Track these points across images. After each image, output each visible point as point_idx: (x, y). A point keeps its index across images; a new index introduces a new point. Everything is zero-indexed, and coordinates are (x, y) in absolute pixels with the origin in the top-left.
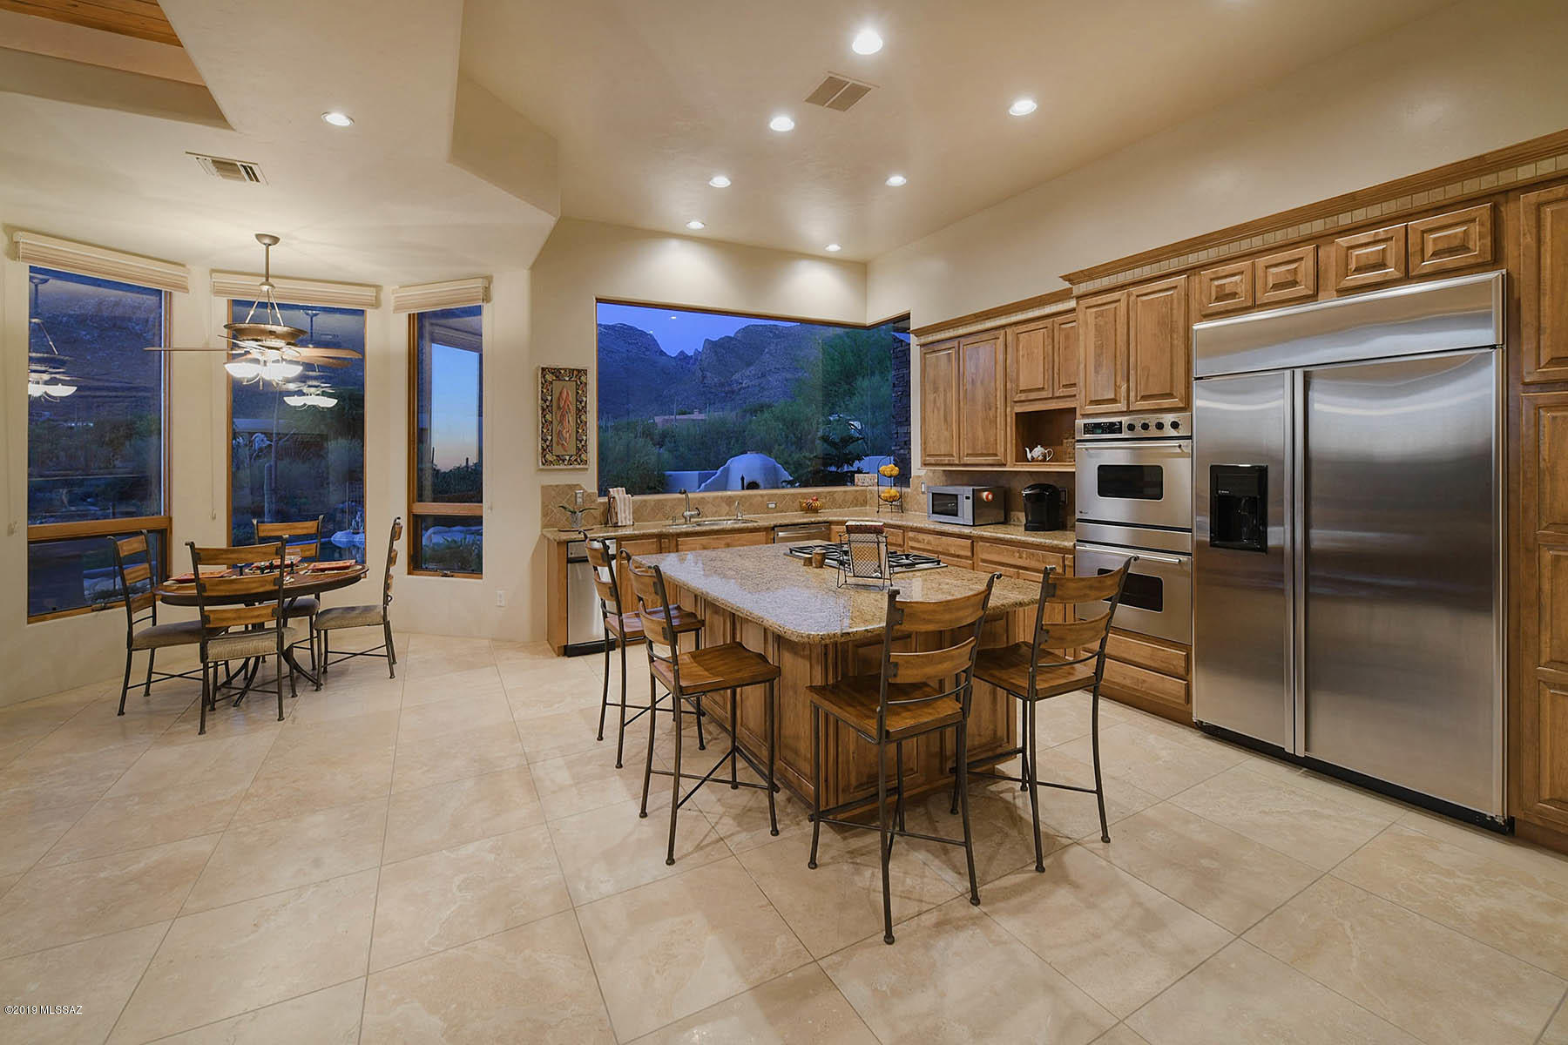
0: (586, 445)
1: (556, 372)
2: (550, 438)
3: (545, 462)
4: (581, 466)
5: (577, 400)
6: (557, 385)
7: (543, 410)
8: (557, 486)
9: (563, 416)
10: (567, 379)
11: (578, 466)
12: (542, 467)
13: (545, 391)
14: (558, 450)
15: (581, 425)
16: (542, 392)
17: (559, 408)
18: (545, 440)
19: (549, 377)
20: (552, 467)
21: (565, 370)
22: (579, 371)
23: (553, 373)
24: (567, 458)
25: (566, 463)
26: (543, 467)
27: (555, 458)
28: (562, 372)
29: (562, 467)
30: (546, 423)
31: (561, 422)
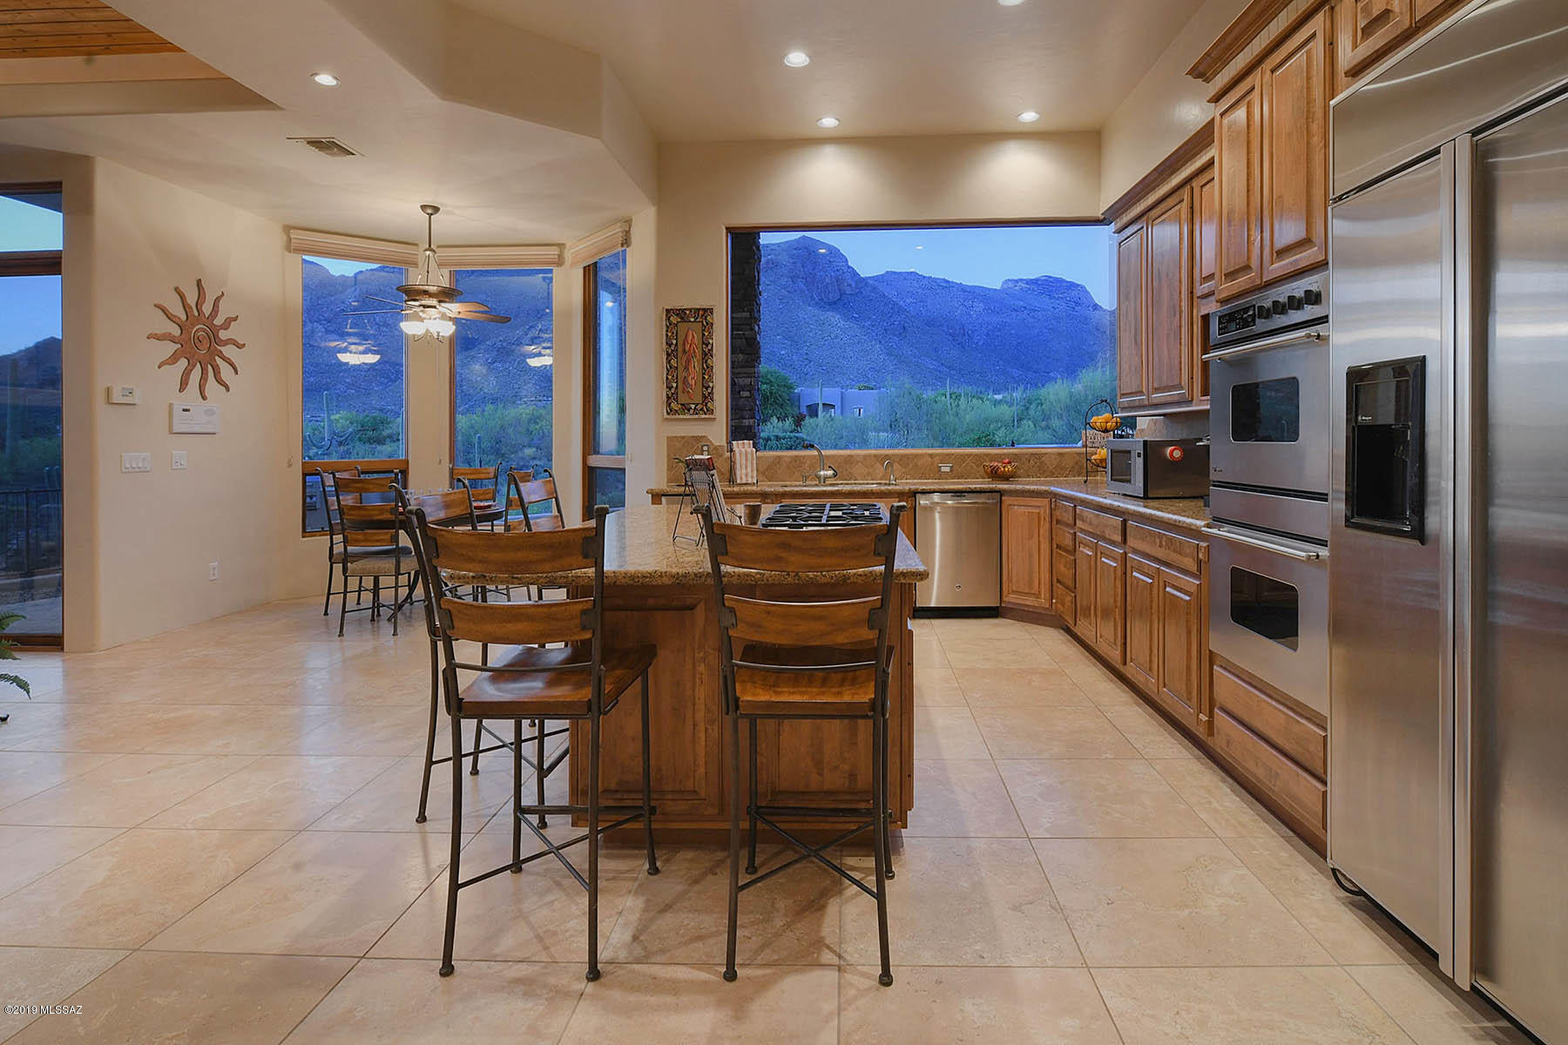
0: (712, 393)
1: (681, 313)
2: (675, 385)
3: (670, 411)
4: (707, 416)
5: (703, 343)
6: (683, 327)
7: (668, 355)
8: (683, 437)
9: (688, 361)
10: (692, 320)
11: (703, 416)
12: (666, 416)
13: (670, 334)
14: (683, 399)
15: (707, 370)
16: (667, 335)
17: (684, 351)
18: (670, 388)
19: (674, 319)
20: (677, 416)
21: (690, 310)
22: (705, 310)
23: (677, 315)
24: (693, 406)
25: (691, 411)
26: (669, 417)
27: (680, 406)
28: (688, 312)
29: (688, 416)
30: (670, 369)
31: (686, 368)
